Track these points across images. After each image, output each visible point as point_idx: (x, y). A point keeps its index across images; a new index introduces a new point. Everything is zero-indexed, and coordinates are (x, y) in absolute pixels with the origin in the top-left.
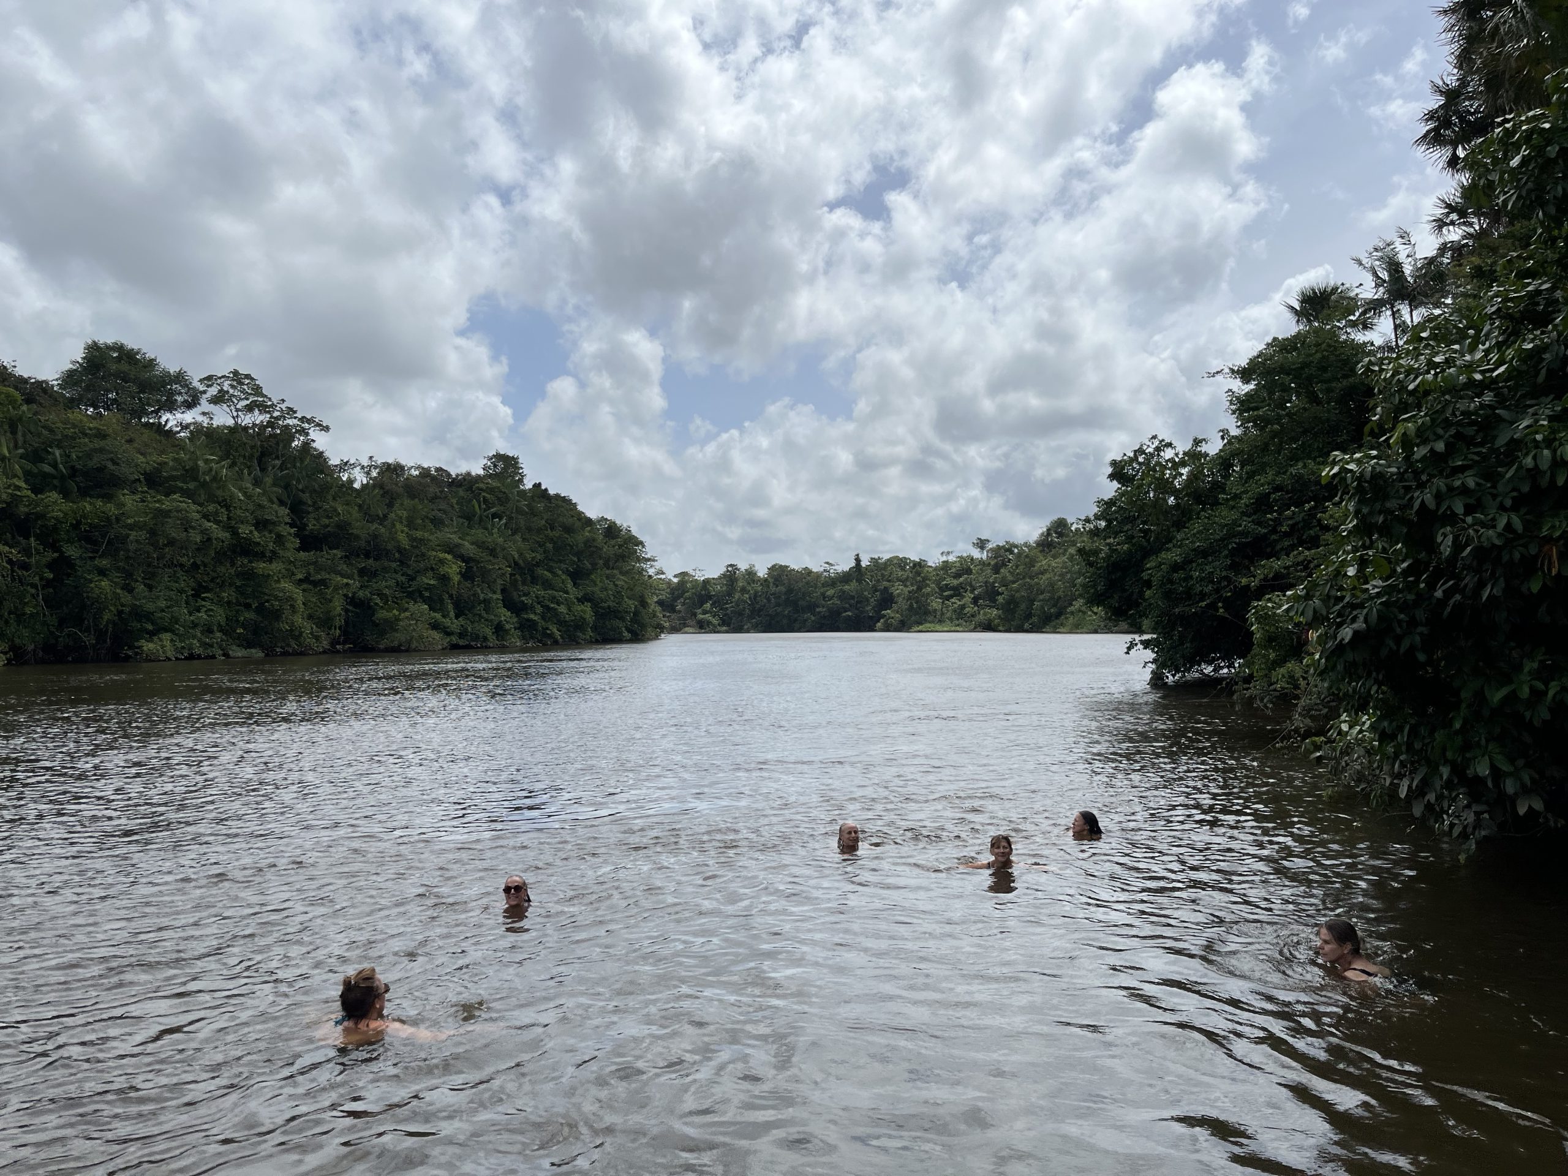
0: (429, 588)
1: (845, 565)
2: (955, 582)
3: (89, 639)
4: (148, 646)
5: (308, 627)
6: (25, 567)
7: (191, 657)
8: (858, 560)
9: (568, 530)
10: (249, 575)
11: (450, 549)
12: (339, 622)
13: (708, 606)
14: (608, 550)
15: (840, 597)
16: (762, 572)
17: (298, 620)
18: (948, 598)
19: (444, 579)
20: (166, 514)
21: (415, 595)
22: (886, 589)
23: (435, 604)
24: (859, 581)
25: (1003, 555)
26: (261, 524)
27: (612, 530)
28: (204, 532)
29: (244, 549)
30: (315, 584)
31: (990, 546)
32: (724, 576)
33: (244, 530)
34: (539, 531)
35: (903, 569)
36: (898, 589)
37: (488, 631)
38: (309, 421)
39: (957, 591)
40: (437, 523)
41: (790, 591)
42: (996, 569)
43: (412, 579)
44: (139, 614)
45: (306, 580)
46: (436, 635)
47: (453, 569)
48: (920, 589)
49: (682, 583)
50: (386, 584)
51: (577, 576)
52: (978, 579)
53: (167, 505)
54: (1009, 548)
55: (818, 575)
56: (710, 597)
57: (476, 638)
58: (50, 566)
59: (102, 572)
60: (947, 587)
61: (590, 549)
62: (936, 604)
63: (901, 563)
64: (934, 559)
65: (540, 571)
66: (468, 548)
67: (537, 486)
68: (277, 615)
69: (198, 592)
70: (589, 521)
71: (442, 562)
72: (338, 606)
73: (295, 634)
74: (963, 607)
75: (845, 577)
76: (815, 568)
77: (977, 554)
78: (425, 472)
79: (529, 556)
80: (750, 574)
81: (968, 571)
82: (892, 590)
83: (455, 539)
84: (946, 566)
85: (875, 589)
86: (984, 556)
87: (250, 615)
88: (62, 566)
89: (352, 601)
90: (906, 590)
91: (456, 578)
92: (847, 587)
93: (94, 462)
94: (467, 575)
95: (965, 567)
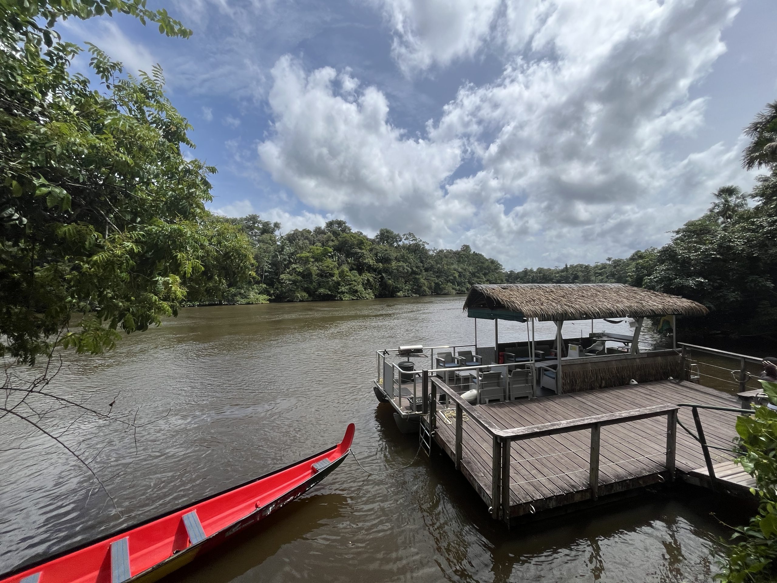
0: (452, 279)
1: (562, 267)
2: (600, 271)
3: (387, 293)
4: (399, 294)
5: (427, 289)
6: (376, 278)
7: (406, 296)
8: (566, 266)
9: (483, 263)
10: (415, 278)
11: (455, 270)
12: (433, 288)
13: (519, 280)
14: (493, 268)
15: (560, 277)
16: (535, 270)
17: (425, 288)
18: (597, 276)
19: (455, 277)
20: (400, 266)
21: (448, 281)
22: (576, 274)
23: (454, 284)
24: (567, 271)
25: (617, 263)
26: (417, 267)
27: (493, 262)
28: (407, 270)
29: (414, 272)
30: (427, 279)
31: (612, 259)
32: (523, 271)
33: (414, 269)
34: (476, 264)
35: (582, 268)
36: (580, 274)
37: (465, 289)
38: (425, 242)
39: (601, 274)
40: (452, 264)
41: (544, 275)
42: (615, 267)
43: (448, 277)
44: (396, 287)
45: (425, 279)
46: (453, 290)
47: (457, 275)
48: (588, 274)
49: (511, 273)
50: (442, 279)
51: (485, 274)
52: (608, 270)
53: (400, 264)
54: (619, 261)
55: (553, 270)
56: (519, 277)
57: (462, 291)
58: (380, 278)
59: (389, 279)
60: (597, 273)
61: (488, 268)
62: (593, 278)
63: (581, 266)
64: (592, 265)
65: (476, 274)
66: (460, 270)
67: (474, 252)
68: (421, 287)
69: (406, 282)
70: (487, 260)
71: (454, 273)
72: (433, 284)
73: (425, 291)
74: (603, 279)
75: (562, 271)
76: (553, 268)
77: (608, 262)
78: (448, 251)
79: (474, 270)
80: (531, 271)
81: (605, 268)
82: (578, 274)
83: (457, 267)
84: (597, 267)
85: (572, 274)
86: (611, 263)
87: (415, 287)
88: (382, 278)
89: (436, 283)
90: (583, 274)
91: (457, 277)
92: (563, 274)
93: (386, 256)
94: (460, 276)
95: (604, 266)
